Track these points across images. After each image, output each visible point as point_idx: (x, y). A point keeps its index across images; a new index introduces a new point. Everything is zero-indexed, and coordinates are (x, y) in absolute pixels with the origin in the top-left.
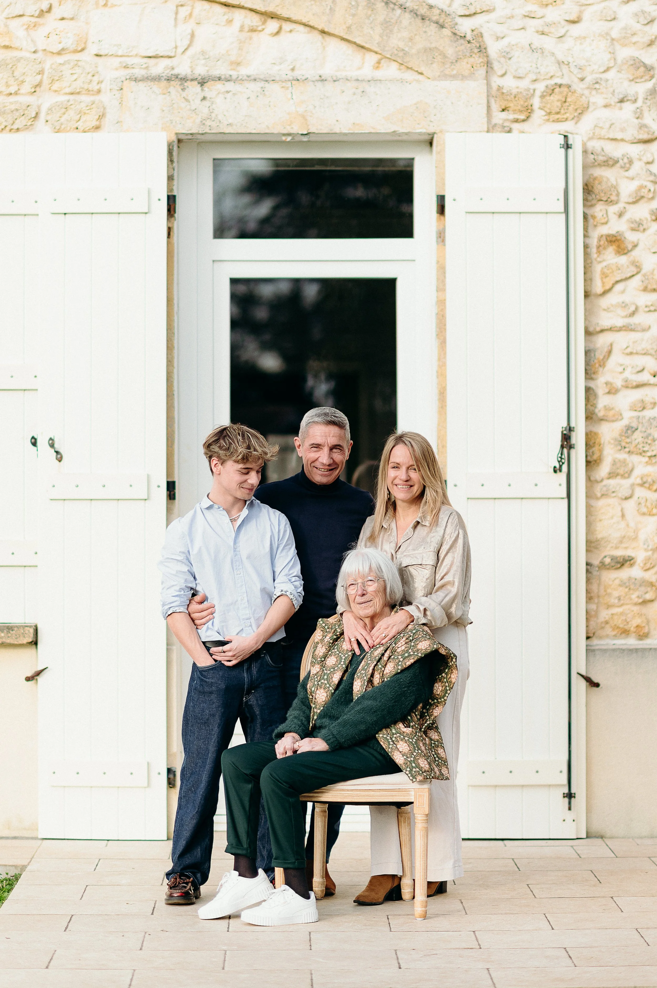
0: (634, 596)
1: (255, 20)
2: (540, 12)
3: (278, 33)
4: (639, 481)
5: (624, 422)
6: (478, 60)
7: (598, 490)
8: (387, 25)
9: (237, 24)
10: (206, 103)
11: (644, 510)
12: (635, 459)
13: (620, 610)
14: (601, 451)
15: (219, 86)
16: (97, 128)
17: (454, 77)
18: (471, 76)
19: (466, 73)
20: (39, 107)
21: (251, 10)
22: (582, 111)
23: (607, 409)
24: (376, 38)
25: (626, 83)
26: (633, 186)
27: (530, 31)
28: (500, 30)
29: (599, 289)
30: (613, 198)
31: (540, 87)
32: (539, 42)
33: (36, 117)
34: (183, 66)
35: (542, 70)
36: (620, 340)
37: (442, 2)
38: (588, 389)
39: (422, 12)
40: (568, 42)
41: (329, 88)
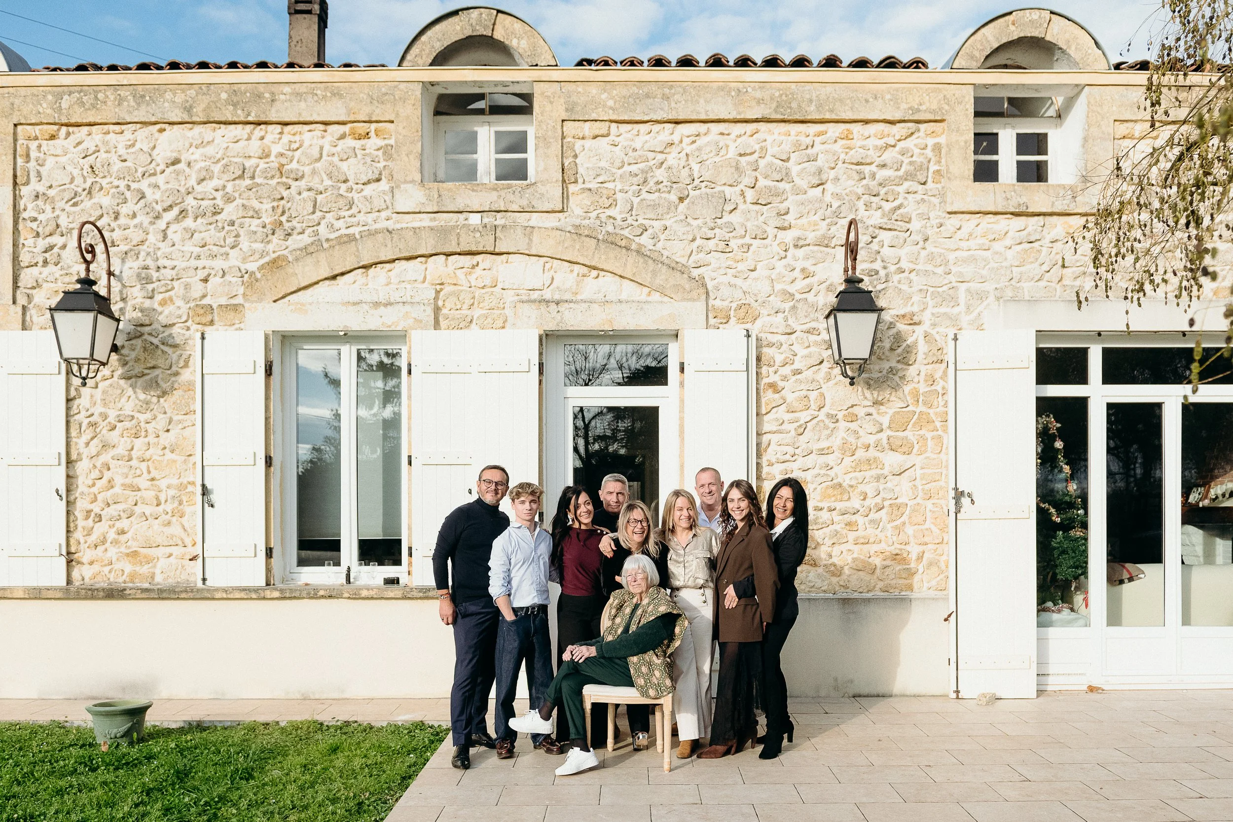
1: (586, 270)
2: (735, 265)
3: (597, 277)
6: (702, 291)
8: (654, 273)
9: (576, 272)
10: (560, 314)
15: (566, 305)
16: (503, 328)
17: (689, 300)
18: (698, 299)
19: (696, 298)
20: (473, 316)
21: (583, 265)
22: (756, 318)
23: (768, 474)
24: (649, 279)
25: (779, 303)
26: (783, 357)
27: (729, 275)
28: (714, 275)
29: (764, 412)
30: (772, 363)
31: (734, 305)
32: (734, 281)
33: (471, 321)
34: (547, 295)
35: (736, 296)
36: (775, 438)
37: (683, 261)
38: (758, 464)
39: (673, 265)
40: (749, 281)
41: (624, 305)
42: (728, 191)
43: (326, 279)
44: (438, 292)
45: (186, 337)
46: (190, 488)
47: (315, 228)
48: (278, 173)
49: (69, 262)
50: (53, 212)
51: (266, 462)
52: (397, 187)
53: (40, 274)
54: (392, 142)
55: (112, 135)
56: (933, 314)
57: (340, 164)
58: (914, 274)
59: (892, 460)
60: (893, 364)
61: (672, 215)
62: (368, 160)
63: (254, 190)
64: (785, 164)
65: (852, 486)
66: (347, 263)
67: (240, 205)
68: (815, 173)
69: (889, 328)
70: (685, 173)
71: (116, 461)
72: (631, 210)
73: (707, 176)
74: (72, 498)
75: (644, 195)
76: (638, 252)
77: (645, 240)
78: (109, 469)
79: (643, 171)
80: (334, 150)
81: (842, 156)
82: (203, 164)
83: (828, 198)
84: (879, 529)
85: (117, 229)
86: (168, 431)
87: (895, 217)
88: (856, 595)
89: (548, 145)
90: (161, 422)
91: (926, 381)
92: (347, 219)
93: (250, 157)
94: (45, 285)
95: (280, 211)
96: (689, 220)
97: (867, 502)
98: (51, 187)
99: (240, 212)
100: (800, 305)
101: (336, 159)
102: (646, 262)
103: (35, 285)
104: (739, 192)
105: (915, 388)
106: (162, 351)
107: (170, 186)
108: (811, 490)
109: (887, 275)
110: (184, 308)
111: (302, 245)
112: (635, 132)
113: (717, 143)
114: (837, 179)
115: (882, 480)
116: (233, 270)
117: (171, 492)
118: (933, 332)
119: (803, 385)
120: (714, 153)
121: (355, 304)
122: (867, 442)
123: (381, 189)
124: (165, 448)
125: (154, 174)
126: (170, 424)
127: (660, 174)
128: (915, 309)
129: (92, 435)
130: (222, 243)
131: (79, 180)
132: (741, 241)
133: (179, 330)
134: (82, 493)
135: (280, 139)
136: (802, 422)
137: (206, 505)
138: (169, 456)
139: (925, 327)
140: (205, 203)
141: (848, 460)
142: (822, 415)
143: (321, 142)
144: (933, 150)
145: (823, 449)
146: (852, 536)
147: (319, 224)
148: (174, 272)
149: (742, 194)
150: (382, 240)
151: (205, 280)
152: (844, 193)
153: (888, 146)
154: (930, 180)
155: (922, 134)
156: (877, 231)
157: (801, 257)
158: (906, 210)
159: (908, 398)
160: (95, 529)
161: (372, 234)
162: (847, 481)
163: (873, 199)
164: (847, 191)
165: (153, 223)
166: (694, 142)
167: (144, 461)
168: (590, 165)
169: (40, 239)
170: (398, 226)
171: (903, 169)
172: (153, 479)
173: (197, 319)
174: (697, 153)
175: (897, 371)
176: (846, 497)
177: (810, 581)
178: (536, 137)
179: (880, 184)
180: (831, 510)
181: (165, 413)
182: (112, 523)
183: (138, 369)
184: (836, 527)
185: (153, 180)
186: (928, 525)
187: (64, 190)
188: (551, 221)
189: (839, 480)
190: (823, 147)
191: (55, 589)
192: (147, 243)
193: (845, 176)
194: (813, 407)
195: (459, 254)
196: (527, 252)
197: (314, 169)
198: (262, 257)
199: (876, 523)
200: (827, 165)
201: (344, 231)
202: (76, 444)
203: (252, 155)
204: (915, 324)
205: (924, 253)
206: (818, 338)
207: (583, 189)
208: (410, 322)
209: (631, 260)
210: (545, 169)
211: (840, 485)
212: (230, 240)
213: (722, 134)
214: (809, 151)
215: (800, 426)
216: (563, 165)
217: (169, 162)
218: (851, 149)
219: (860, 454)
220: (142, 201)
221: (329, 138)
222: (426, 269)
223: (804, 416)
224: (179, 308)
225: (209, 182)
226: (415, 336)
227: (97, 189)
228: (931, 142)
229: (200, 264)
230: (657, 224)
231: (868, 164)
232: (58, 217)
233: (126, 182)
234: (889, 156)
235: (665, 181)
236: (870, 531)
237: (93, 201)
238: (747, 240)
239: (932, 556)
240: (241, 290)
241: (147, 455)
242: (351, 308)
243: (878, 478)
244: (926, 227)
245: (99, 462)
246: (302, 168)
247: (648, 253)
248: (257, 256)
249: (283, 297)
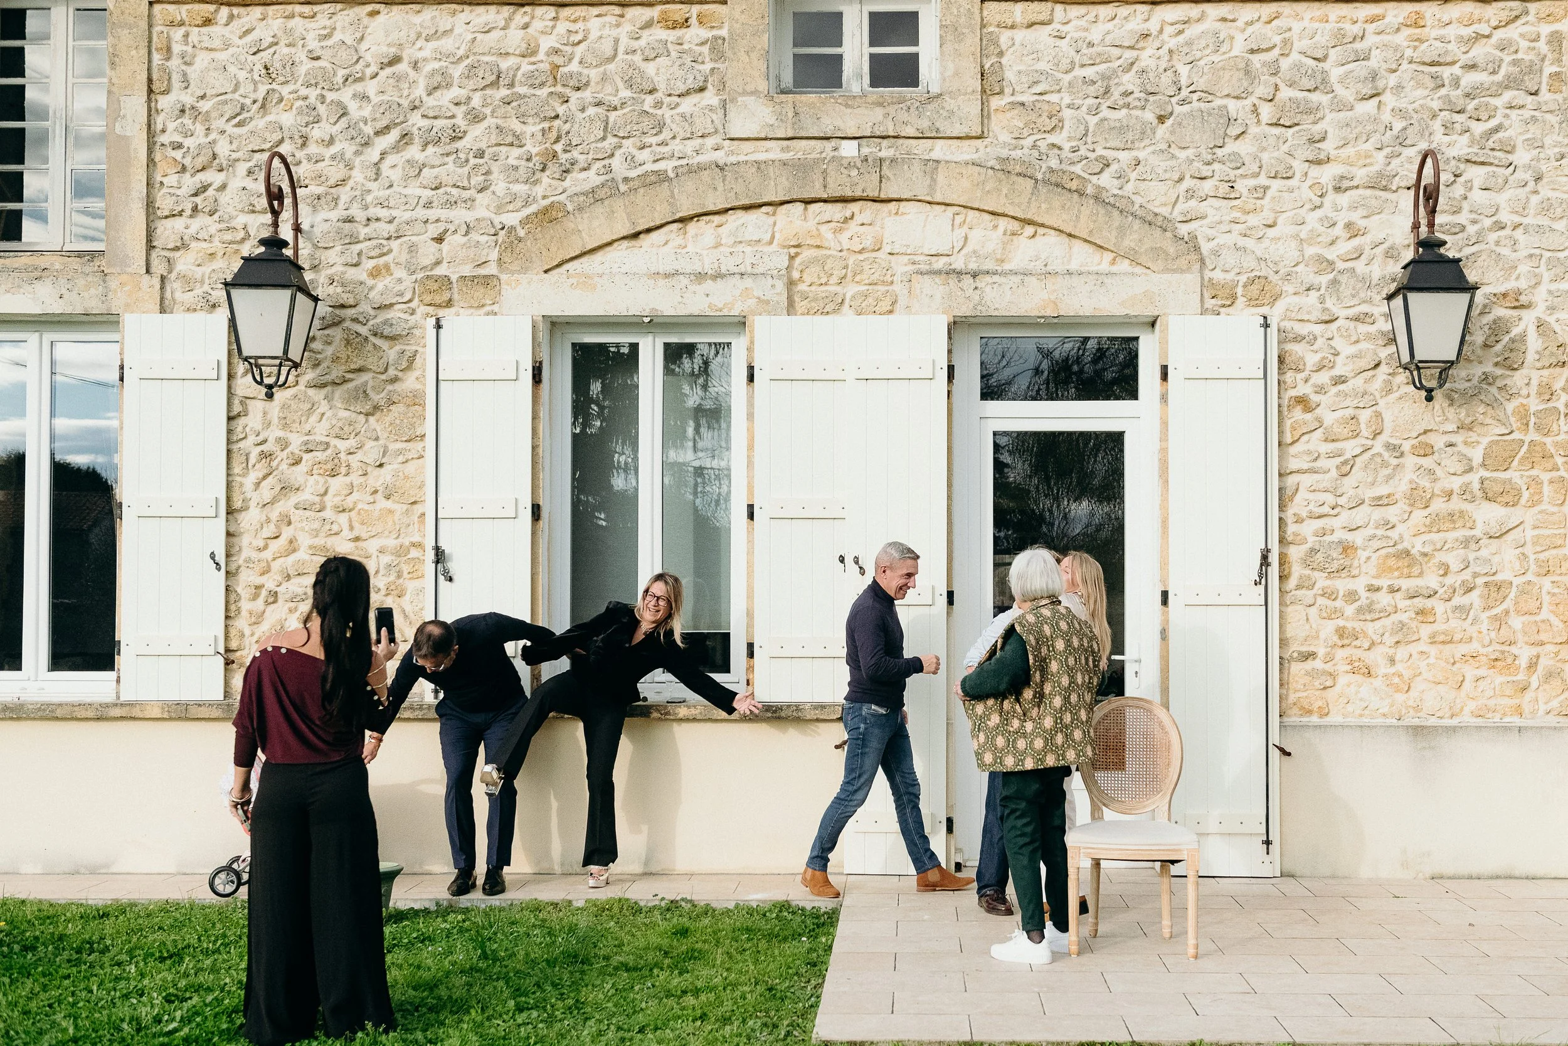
0: (1317, 683)
1: (1016, 225)
2: (1243, 218)
3: (1033, 236)
4: (1320, 592)
5: (1309, 545)
6: (1193, 257)
7: (1288, 599)
8: (1122, 231)
9: (1001, 229)
10: (978, 292)
11: (1325, 615)
12: (1316, 574)
13: (1305, 694)
14: (1290, 568)
15: (988, 279)
16: (891, 312)
17: (1174, 271)
18: (1188, 270)
19: (1185, 267)
20: (844, 295)
21: (1013, 217)
22: (1276, 298)
23: (1296, 534)
24: (1114, 240)
25: (1312, 275)
26: (1317, 357)
27: (1235, 233)
28: (1211, 233)
29: (1289, 440)
30: (1301, 367)
31: (1243, 279)
32: (1242, 242)
33: (842, 302)
34: (959, 263)
35: (1245, 265)
36: (1306, 480)
37: (1164, 211)
38: (1280, 519)
39: (1149, 218)
40: (1266, 243)
41: (1075, 280)
42: (1232, 106)
43: (624, 238)
44: (792, 258)
45: (411, 324)
46: (414, 553)
47: (606, 162)
48: (551, 78)
49: (230, 209)
50: (207, 135)
51: (533, 513)
52: (733, 100)
53: (187, 228)
54: (724, 32)
55: (297, 19)
56: (1550, 292)
57: (643, 65)
58: (1520, 230)
59: (1487, 515)
60: (1489, 368)
61: (1147, 142)
62: (687, 59)
63: (514, 104)
64: (1321, 65)
65: (1425, 555)
66: (656, 215)
67: (493, 126)
68: (1366, 78)
69: (1481, 314)
70: (1167, 79)
71: (301, 512)
72: (1086, 135)
73: (1201, 84)
74: (233, 567)
75: (1105, 113)
76: (1096, 198)
77: (1106, 180)
78: (289, 523)
79: (1104, 77)
80: (636, 44)
81: (1409, 53)
82: (436, 65)
83: (1386, 117)
84: (1469, 621)
85: (305, 162)
86: (381, 465)
87: (1490, 144)
88: (1432, 721)
89: (959, 37)
90: (371, 453)
91: (1540, 394)
92: (654, 148)
93: (507, 54)
94: (194, 245)
95: (553, 135)
96: (1174, 150)
97: (1449, 580)
98: (203, 97)
99: (493, 137)
100: (1343, 279)
101: (637, 58)
102: (1109, 214)
103: (179, 244)
104: (1249, 108)
105: (1523, 405)
106: (374, 345)
107: (385, 97)
108: (1363, 559)
109: (1479, 233)
110: (408, 282)
111: (587, 187)
112: (1091, 17)
113: (1216, 34)
114: (1399, 87)
115: (1473, 546)
116: (483, 224)
117: (386, 559)
118: (1551, 320)
119: (1349, 399)
120: (1211, 48)
121: (667, 276)
122: (1448, 487)
123: (704, 103)
124: (376, 492)
125: (360, 79)
126: (384, 456)
127: (1129, 81)
128: (1523, 284)
129: (266, 471)
130: (466, 184)
131: (246, 88)
132: (1252, 182)
133: (402, 315)
134: (248, 560)
135: (554, 27)
136: (1348, 456)
137: (441, 578)
138: (383, 504)
139: (1539, 311)
140: (439, 123)
141: (1419, 515)
142: (1378, 446)
143: (614, 33)
144: (1549, 42)
145: (1380, 498)
146: (1425, 631)
147: (612, 155)
148: (392, 228)
149: (1255, 110)
150: (708, 179)
151: (439, 240)
152: (1411, 108)
153: (1479, 37)
154: (1544, 88)
155: (1531, 18)
156: (1462, 166)
157: (1345, 205)
158: (1507, 134)
159: (1512, 420)
160: (267, 614)
161: (694, 170)
162: (1417, 546)
163: (1457, 117)
164: (1416, 105)
165: (357, 153)
166: (1181, 32)
167: (344, 510)
168: (1022, 68)
169: (188, 175)
170: (733, 159)
171: (1502, 72)
172: (357, 539)
173: (428, 299)
174: (1185, 49)
175: (1495, 378)
176: (1416, 570)
177: (1361, 700)
178: (942, 26)
179: (1468, 95)
180: (1393, 590)
181: (377, 439)
182: (293, 605)
183: (336, 373)
184: (1404, 617)
185: (359, 87)
186: (1545, 614)
187: (226, 102)
188: (965, 151)
189: (1406, 544)
190: (1378, 38)
191: (210, 704)
192: (351, 183)
193: (1412, 83)
194: (1365, 433)
195: (825, 201)
196: (929, 198)
197: (605, 73)
198: (526, 204)
199: (1463, 611)
200: (1384, 66)
201: (650, 167)
202: (241, 485)
203: (511, 51)
204: (1522, 307)
205: (1535, 199)
206: (1372, 329)
207: (1012, 103)
208: (752, 302)
209: (1086, 211)
210: (957, 74)
211: (1408, 553)
212: (478, 180)
213: (1224, 20)
214: (1358, 45)
215: (1345, 463)
216: (982, 67)
217: (386, 61)
218: (1420, 40)
219: (1438, 505)
220: (343, 119)
221: (627, 27)
222: (775, 224)
223: (1351, 448)
224: (400, 280)
225: (445, 91)
226: (760, 324)
227: (275, 101)
228: (1546, 29)
229: (432, 214)
230: (1124, 156)
231: (1447, 64)
232: (214, 142)
233: (319, 91)
234: (1479, 52)
235: (1136, 90)
236: (1454, 623)
237: (269, 118)
238: (1262, 180)
239: (1552, 662)
240: (494, 255)
241: (349, 502)
242: (662, 282)
243: (1466, 543)
244: (1538, 160)
245: (275, 513)
246: (586, 71)
247: (1112, 200)
248: (519, 203)
249: (558, 266)
